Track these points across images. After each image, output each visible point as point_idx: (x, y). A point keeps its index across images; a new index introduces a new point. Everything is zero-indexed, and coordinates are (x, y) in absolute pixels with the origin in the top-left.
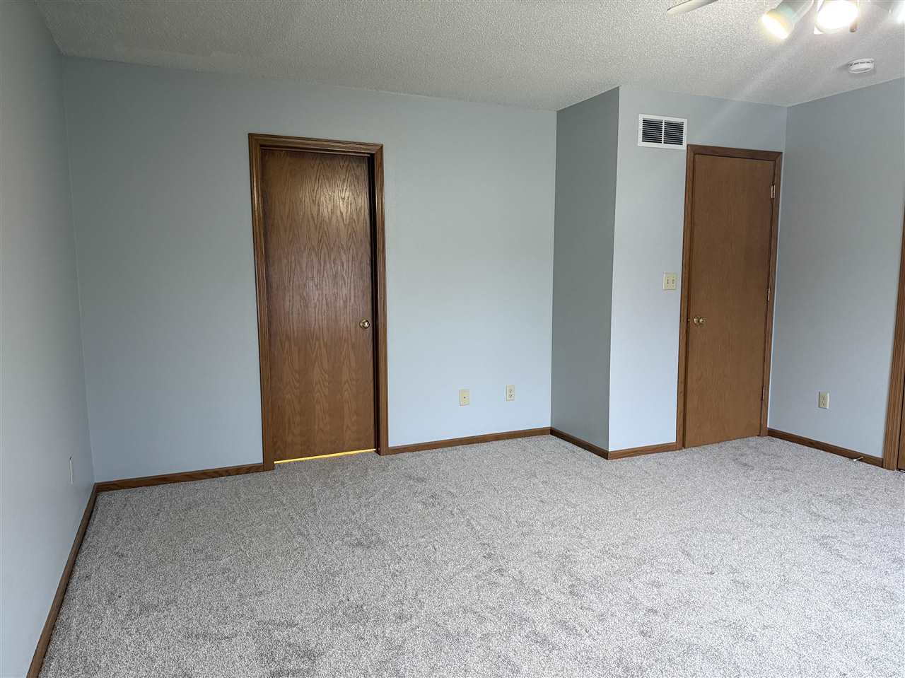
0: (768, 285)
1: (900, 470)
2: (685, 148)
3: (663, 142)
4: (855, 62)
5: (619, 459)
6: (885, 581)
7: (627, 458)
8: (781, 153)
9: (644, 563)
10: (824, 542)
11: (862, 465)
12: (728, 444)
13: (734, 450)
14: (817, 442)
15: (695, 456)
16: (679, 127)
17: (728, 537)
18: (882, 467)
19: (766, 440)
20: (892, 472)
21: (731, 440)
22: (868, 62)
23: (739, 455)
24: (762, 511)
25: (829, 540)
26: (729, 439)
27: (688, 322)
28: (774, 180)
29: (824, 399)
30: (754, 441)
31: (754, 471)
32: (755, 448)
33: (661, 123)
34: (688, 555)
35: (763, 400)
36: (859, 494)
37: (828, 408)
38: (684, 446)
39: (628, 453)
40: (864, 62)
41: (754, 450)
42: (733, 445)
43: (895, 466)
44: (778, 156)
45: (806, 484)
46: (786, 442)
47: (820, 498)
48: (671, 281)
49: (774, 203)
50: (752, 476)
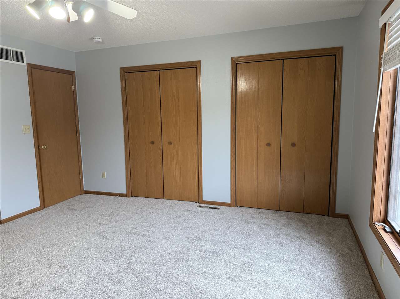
0: (76, 129)
1: (132, 197)
2: (26, 65)
3: (12, 60)
4: (95, 37)
5: (8, 223)
6: (122, 244)
7: (13, 221)
8: (74, 72)
9: (14, 275)
10: (101, 235)
11: (120, 198)
12: (66, 201)
13: (69, 204)
14: (104, 192)
15: (50, 211)
16: (21, 54)
17: (60, 246)
18: (126, 197)
19: (84, 196)
20: (130, 198)
21: (68, 199)
22: (100, 39)
23: (71, 205)
24: (78, 229)
25: (103, 234)
26: (67, 199)
27: (39, 148)
28: (73, 83)
29: (104, 174)
30: (78, 197)
31: (77, 211)
32: (78, 200)
33: (10, 51)
34: (39, 261)
35: (81, 179)
36: (117, 210)
37: (106, 178)
38: (45, 207)
39: (14, 218)
40: (98, 38)
41: (78, 201)
42: (69, 201)
43: (131, 195)
44: (73, 73)
45: (98, 211)
46: (92, 195)
47: (102, 216)
48: (27, 129)
49: (74, 94)
50: (75, 214)
